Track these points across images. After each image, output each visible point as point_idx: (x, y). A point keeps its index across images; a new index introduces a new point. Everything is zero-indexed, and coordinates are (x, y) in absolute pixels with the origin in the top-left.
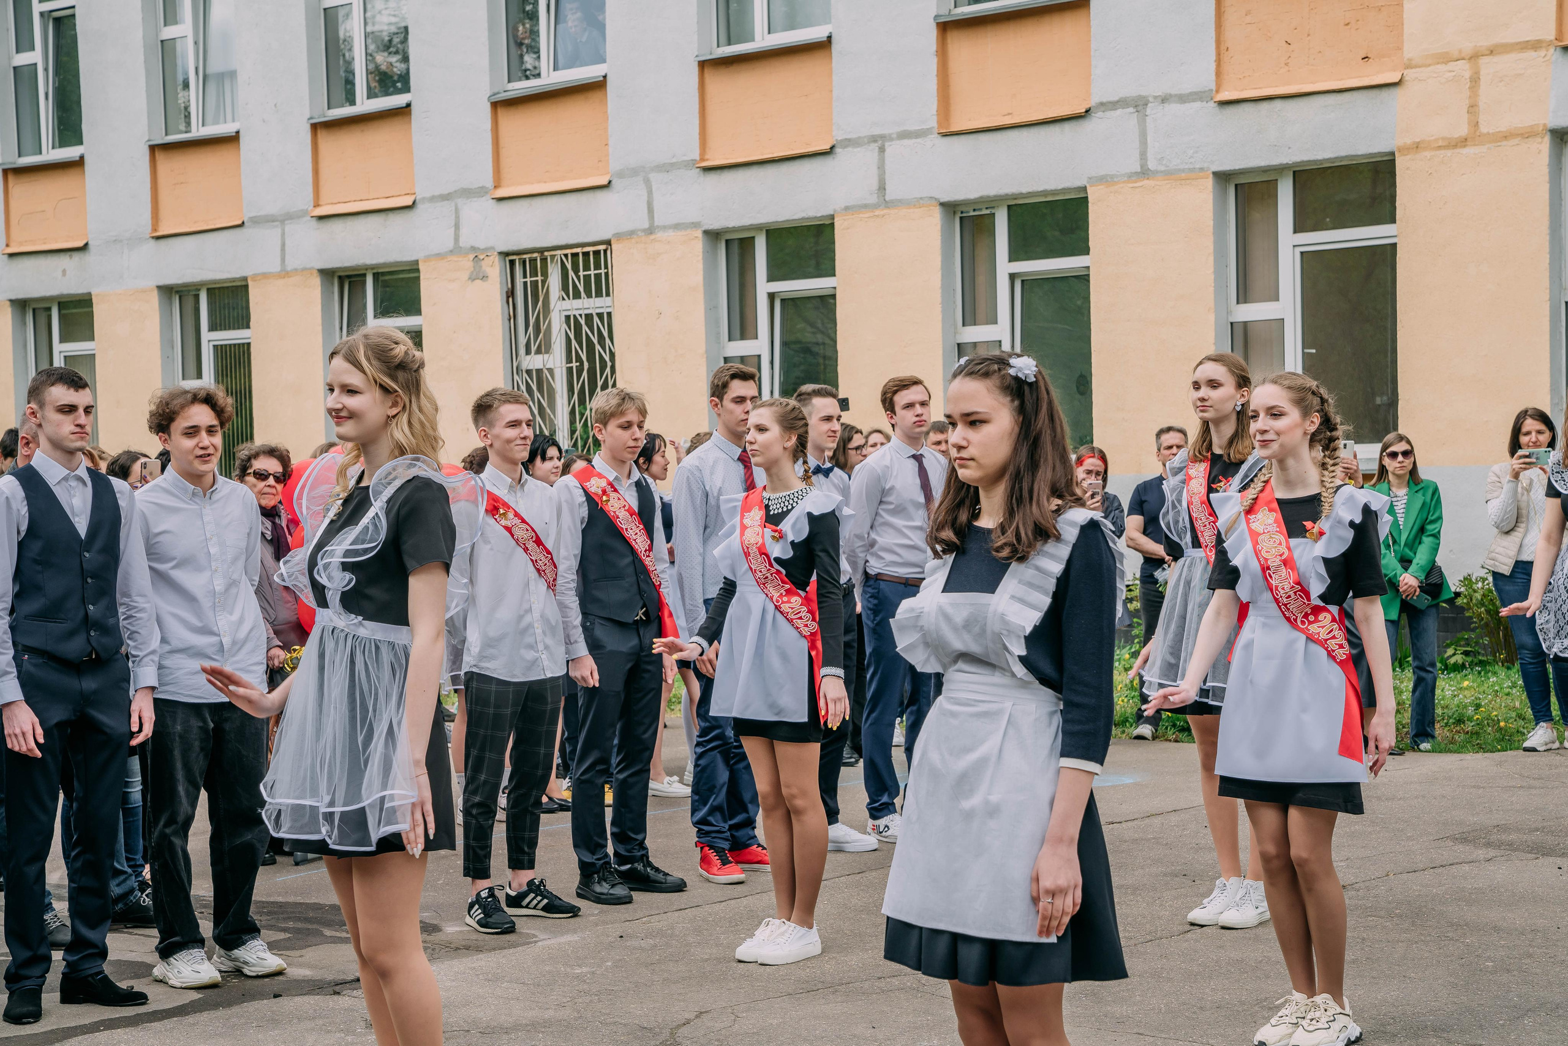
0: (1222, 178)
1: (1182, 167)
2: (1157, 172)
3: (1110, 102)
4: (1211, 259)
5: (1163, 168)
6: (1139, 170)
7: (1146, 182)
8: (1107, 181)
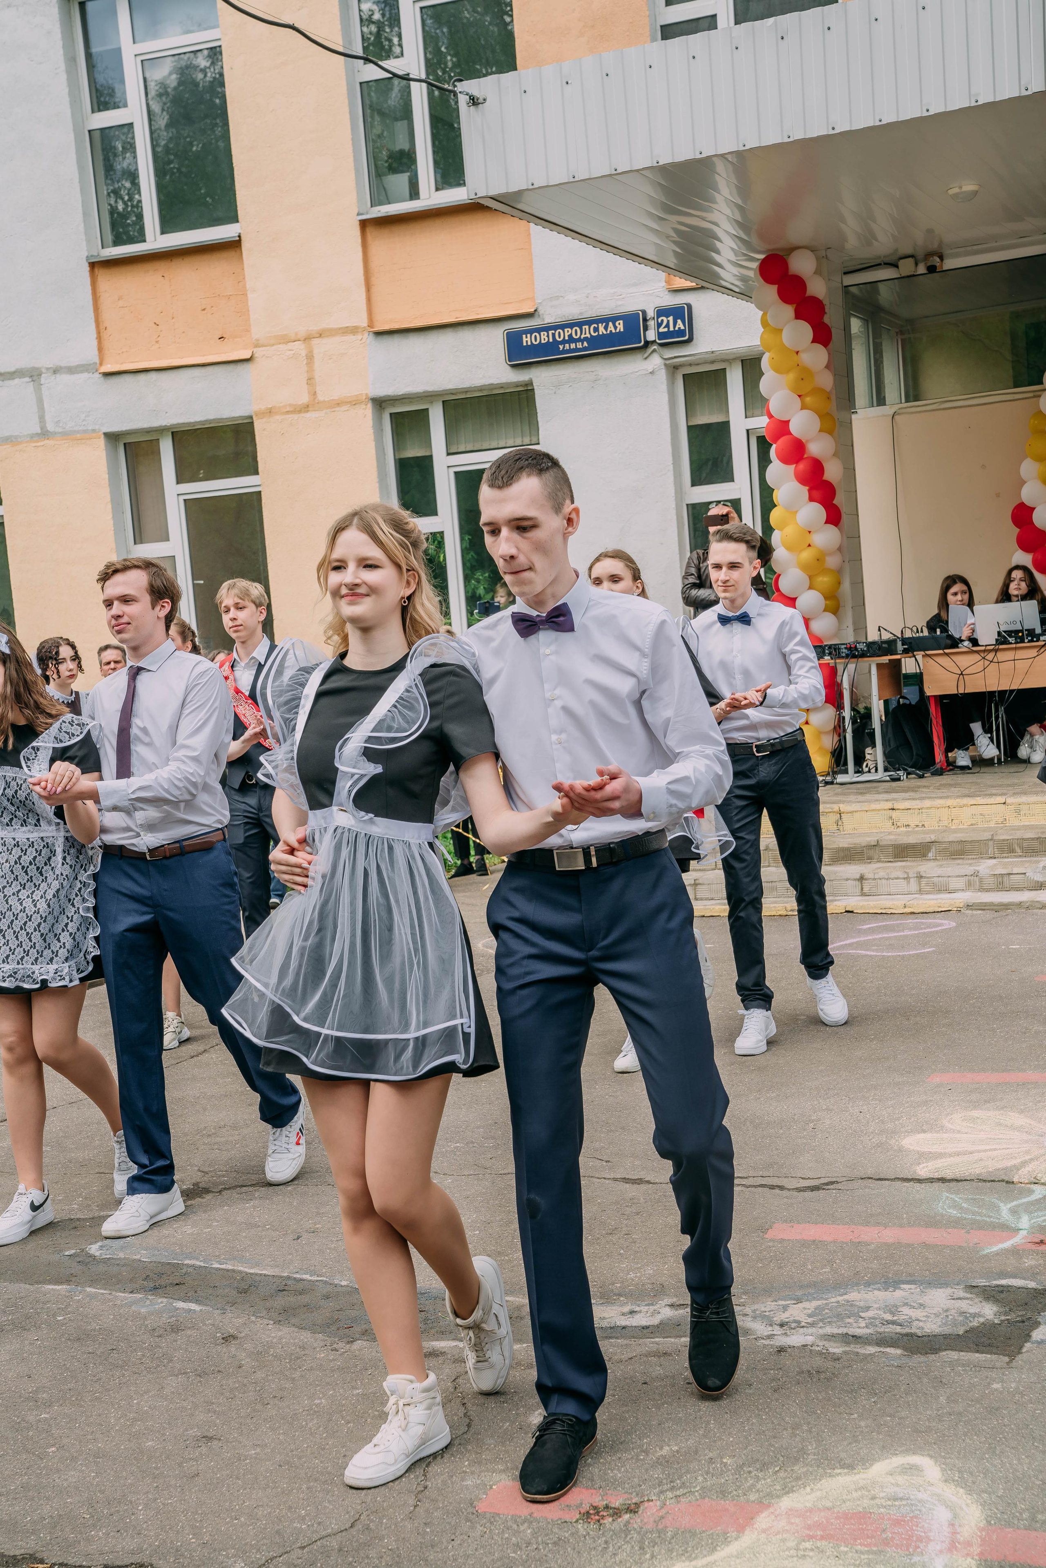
0: (112, 438)
1: (76, 428)
2: (56, 433)
3: (9, 373)
4: (109, 506)
5: (60, 430)
6: (39, 432)
7: (46, 442)
8: (12, 441)
